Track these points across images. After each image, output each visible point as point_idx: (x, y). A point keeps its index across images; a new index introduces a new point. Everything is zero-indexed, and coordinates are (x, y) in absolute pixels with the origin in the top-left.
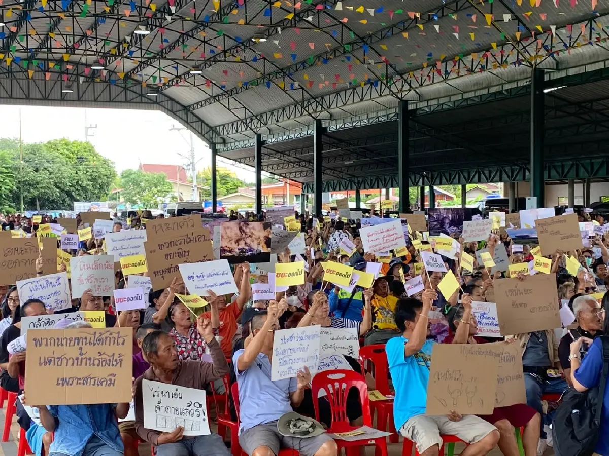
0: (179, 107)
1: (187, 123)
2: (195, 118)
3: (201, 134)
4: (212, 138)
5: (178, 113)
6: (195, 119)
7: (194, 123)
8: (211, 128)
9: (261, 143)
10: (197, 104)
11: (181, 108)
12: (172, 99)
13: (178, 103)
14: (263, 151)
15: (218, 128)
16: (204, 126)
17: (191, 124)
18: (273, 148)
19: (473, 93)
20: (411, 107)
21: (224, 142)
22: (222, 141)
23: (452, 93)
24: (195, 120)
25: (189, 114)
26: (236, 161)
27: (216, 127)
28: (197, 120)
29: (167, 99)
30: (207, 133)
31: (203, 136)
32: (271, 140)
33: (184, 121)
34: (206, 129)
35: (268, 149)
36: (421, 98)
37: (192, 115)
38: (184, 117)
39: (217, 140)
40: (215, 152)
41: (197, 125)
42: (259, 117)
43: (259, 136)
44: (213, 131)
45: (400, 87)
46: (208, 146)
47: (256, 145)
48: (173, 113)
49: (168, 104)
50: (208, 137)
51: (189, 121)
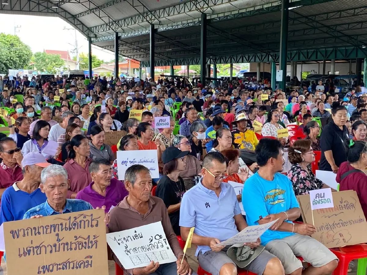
0: (69, 16)
1: (75, 26)
2: (79, 22)
3: (83, 32)
4: (89, 34)
5: (69, 19)
7: (79, 26)
8: (88, 28)
9: (118, 38)
10: (81, 14)
11: (71, 16)
12: (65, 11)
13: (69, 13)
14: (120, 42)
15: (92, 28)
16: (85, 27)
17: (77, 26)
18: (125, 41)
19: (245, 10)
20: (208, 18)
21: (96, 36)
22: (94, 36)
23: (233, 10)
24: (79, 24)
25: (75, 19)
26: (103, 48)
27: (91, 28)
28: (80, 23)
29: (63, 10)
30: (86, 31)
32: (123, 36)
33: (73, 24)
34: (85, 29)
35: (122, 41)
36: (213, 12)
37: (77, 21)
38: (73, 21)
39: (92, 35)
40: (91, 42)
41: (80, 26)
42: (116, 22)
43: (117, 34)
44: (89, 30)
45: (202, 6)
46: (87, 39)
47: (115, 39)
48: (67, 19)
49: (63, 14)
50: (86, 34)
51: (75, 24)
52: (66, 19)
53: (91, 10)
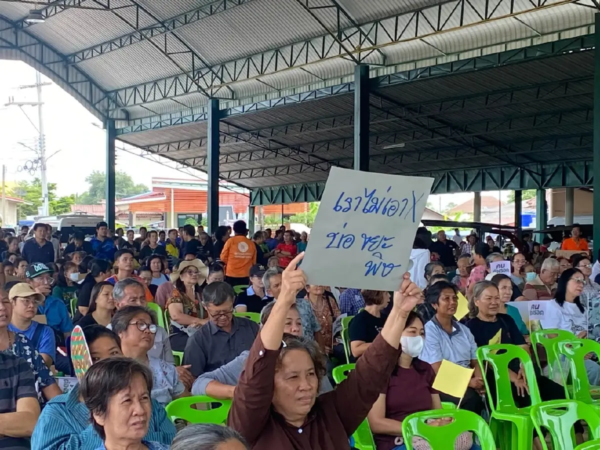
0: (53, 57)
1: (68, 84)
2: (80, 75)
3: (90, 104)
4: (107, 111)
5: (51, 66)
6: (80, 77)
7: (79, 85)
8: (106, 93)
9: (218, 115)
10: (92, 48)
11: (57, 58)
12: (43, 43)
13: (55, 51)
14: (223, 127)
15: (122, 93)
16: (97, 92)
17: (74, 85)
18: (239, 124)
21: (128, 117)
22: (124, 116)
24: (79, 80)
25: (70, 68)
27: (116, 91)
28: (84, 78)
29: (34, 41)
30: (99, 102)
31: (94, 106)
32: (236, 109)
33: (63, 79)
34: (98, 95)
35: (229, 124)
37: (75, 71)
38: (62, 73)
39: (118, 114)
40: (113, 134)
41: (83, 88)
42: (216, 67)
43: (216, 102)
44: (109, 98)
46: (101, 124)
47: (209, 116)
48: (44, 65)
49: (35, 51)
50: (101, 108)
51: (70, 81)
52: (41, 64)
53: (139, 33)
